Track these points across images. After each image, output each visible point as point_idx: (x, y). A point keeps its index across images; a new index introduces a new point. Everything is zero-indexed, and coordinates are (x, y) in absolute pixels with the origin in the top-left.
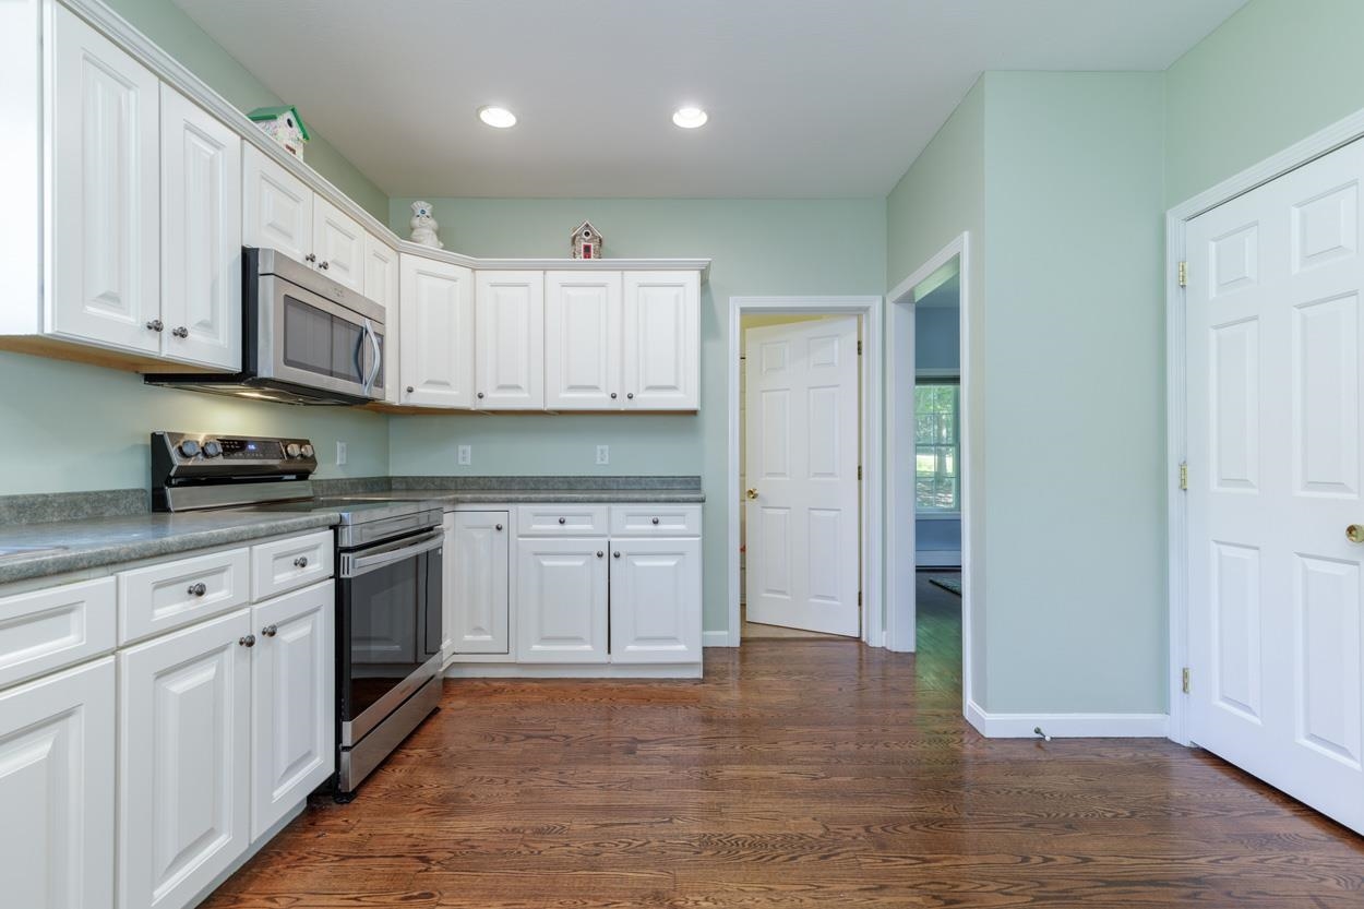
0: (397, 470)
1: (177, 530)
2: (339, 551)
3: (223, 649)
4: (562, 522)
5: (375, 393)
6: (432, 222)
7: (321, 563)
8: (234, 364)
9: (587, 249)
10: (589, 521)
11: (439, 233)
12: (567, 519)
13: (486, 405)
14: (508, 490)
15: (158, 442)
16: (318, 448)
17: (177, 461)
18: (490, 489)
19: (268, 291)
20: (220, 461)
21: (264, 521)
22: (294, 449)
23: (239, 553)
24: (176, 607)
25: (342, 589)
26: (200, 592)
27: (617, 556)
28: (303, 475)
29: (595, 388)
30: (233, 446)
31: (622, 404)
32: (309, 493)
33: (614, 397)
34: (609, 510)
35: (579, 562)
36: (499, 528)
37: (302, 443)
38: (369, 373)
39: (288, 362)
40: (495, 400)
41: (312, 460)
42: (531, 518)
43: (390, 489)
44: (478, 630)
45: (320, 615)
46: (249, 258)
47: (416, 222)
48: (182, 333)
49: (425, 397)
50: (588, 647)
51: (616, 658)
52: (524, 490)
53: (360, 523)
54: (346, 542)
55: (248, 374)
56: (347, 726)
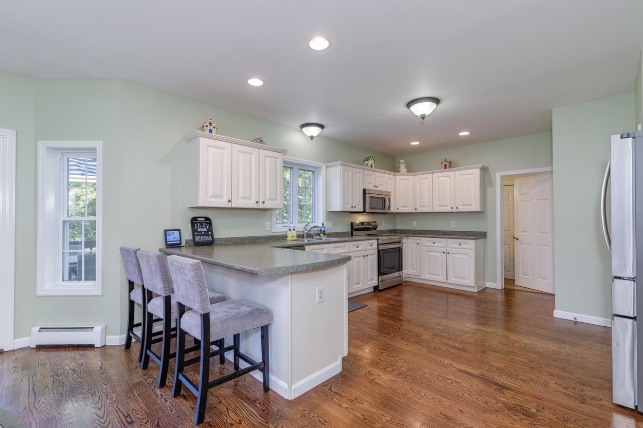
0: (398, 227)
1: (355, 238)
2: (378, 244)
3: (360, 256)
4: (434, 243)
5: (388, 211)
6: (404, 165)
7: (375, 246)
8: (362, 210)
9: (445, 165)
10: (441, 243)
11: (406, 167)
12: (435, 242)
13: (417, 211)
14: (426, 234)
15: (352, 223)
16: (378, 223)
17: (355, 227)
18: (421, 234)
19: (368, 196)
20: (360, 227)
21: (366, 238)
22: (373, 224)
23: (362, 242)
24: (355, 249)
25: (379, 251)
26: (358, 247)
27: (448, 253)
28: (375, 229)
29: (447, 206)
30: (362, 223)
31: (455, 210)
32: (376, 233)
33: (452, 208)
34: (447, 241)
35: (438, 254)
36: (418, 244)
37: (374, 222)
38: (387, 207)
39: (370, 208)
40: (420, 210)
41: (377, 226)
42: (425, 241)
43: (396, 233)
44: (413, 269)
45: (375, 255)
46: (364, 190)
47: (400, 165)
48: (355, 207)
49: (402, 210)
50: (441, 277)
51: (448, 281)
52: (430, 234)
53: (383, 239)
54: (380, 242)
55: (364, 212)
56: (380, 277)
